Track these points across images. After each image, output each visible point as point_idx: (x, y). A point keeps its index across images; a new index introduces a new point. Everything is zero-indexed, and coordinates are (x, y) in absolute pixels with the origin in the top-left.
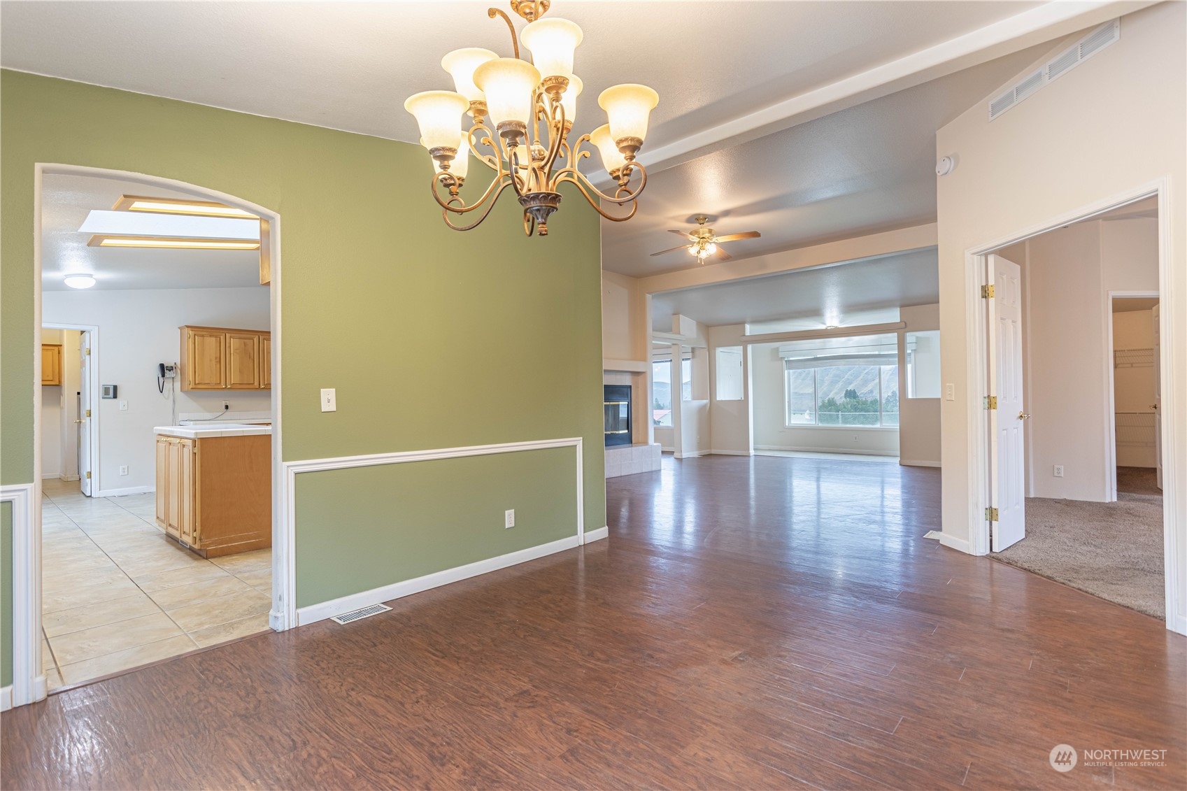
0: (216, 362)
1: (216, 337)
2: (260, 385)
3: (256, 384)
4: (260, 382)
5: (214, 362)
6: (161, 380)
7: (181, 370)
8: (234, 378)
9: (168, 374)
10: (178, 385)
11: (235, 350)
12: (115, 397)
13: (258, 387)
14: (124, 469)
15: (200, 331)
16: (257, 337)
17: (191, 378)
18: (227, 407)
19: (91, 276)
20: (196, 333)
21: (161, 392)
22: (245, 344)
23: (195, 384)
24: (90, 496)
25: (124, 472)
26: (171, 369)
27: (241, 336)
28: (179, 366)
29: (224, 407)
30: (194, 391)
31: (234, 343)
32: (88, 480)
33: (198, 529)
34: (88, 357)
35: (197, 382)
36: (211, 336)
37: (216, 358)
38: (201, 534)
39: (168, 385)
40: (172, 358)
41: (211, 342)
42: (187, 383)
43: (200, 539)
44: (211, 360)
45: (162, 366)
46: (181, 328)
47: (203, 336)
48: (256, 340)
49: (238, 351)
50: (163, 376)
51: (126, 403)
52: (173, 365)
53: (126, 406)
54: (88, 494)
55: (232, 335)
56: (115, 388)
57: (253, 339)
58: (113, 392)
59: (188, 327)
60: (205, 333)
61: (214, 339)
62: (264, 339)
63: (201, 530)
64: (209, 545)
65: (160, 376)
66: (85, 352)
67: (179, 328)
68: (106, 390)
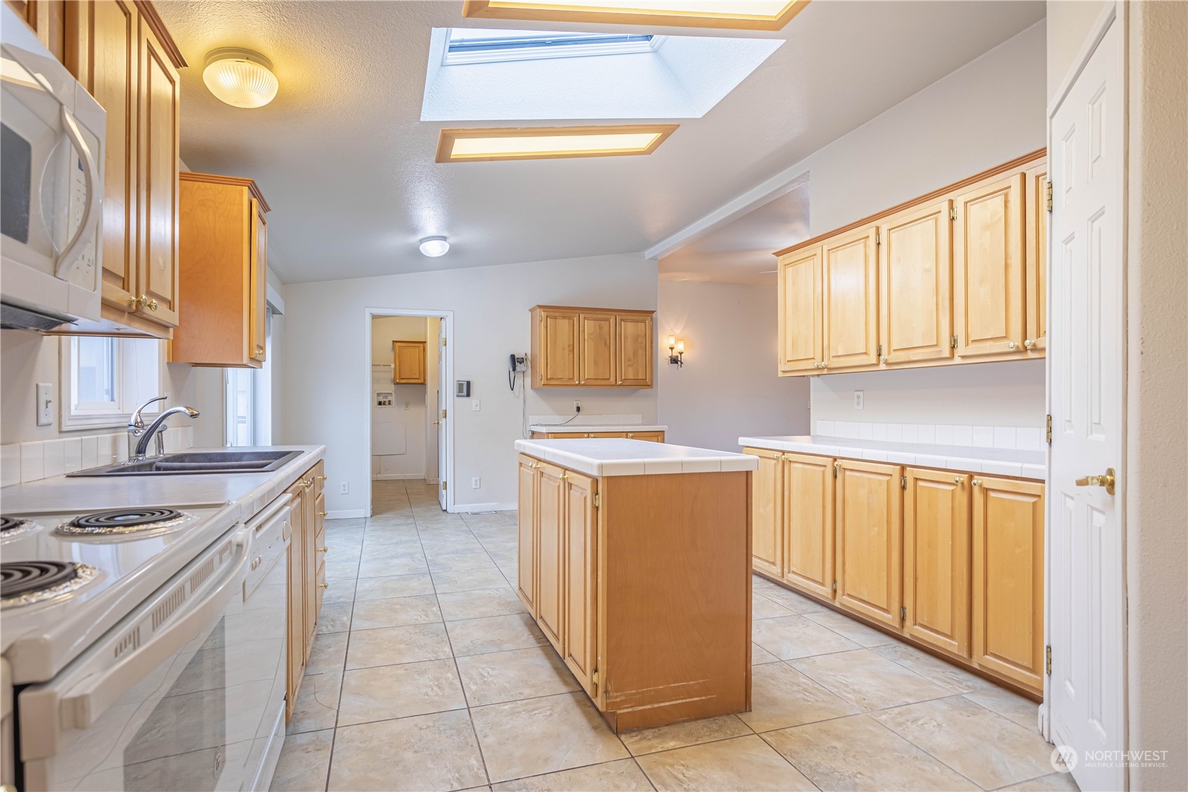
0: (569, 351)
1: (569, 318)
2: (616, 380)
3: (612, 379)
4: (616, 377)
5: (567, 350)
6: (512, 373)
7: (531, 362)
8: (588, 372)
9: (519, 367)
10: (528, 380)
11: (588, 335)
12: (468, 395)
13: (614, 383)
14: (476, 481)
15: (553, 311)
16: (613, 317)
17: (543, 372)
18: (578, 409)
19: (444, 238)
20: (549, 314)
21: (512, 390)
22: (601, 328)
23: (547, 379)
24: (446, 510)
25: (476, 485)
26: (522, 361)
27: (595, 316)
28: (530, 357)
29: (575, 409)
30: (546, 388)
31: (589, 326)
32: (444, 491)
33: (602, 667)
34: (444, 347)
35: (549, 377)
36: (564, 318)
37: (569, 346)
38: (608, 680)
39: (519, 382)
40: (523, 350)
41: (564, 324)
42: (539, 378)
43: (606, 692)
44: (563, 349)
45: (513, 357)
46: (532, 310)
47: (555, 318)
48: (612, 321)
49: (592, 336)
50: (514, 369)
51: (478, 403)
52: (523, 356)
53: (479, 406)
54: (444, 508)
55: (587, 316)
56: (468, 383)
57: (608, 320)
58: (465, 389)
59: (540, 307)
60: (557, 314)
61: (566, 322)
62: (621, 320)
63: (609, 672)
64: (619, 705)
65: (511, 369)
66: (442, 341)
67: (530, 310)
68: (460, 386)
